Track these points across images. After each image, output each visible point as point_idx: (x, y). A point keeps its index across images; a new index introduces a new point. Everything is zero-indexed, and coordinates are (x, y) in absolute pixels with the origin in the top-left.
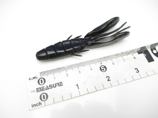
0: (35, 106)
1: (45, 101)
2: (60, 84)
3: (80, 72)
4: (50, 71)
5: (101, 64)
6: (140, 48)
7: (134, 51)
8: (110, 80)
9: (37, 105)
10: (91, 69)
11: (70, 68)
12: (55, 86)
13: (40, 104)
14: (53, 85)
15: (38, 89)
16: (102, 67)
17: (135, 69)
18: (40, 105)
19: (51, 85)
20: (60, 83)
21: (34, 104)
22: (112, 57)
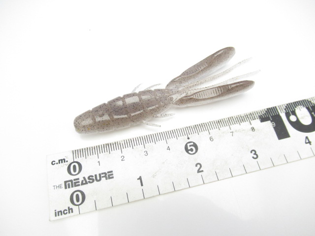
0: (61, 214)
1: (78, 205)
2: (109, 175)
3: (146, 154)
4: (91, 149)
5: (188, 138)
6: (266, 110)
7: (253, 116)
8: (202, 171)
9: (65, 212)
10: (169, 149)
11: (128, 144)
12: (98, 178)
13: (71, 211)
14: (96, 175)
15: (67, 183)
16: (188, 145)
17: (251, 152)
18: (69, 213)
19: (92, 176)
20: (108, 172)
21: (59, 211)
22: (210, 125)
